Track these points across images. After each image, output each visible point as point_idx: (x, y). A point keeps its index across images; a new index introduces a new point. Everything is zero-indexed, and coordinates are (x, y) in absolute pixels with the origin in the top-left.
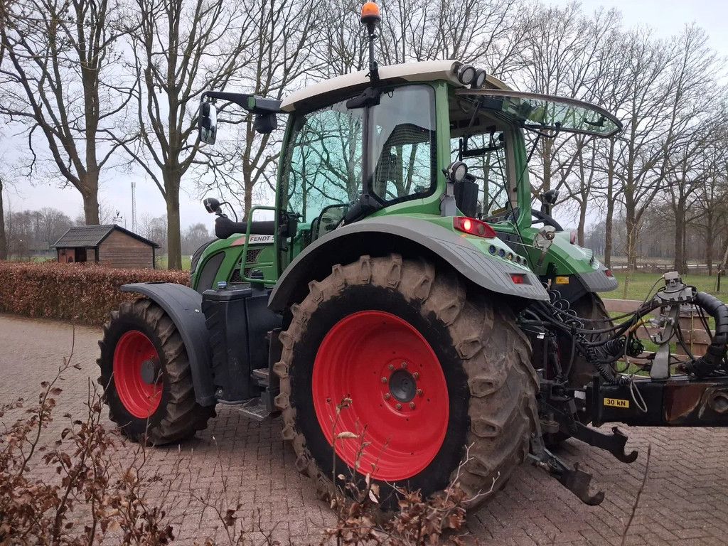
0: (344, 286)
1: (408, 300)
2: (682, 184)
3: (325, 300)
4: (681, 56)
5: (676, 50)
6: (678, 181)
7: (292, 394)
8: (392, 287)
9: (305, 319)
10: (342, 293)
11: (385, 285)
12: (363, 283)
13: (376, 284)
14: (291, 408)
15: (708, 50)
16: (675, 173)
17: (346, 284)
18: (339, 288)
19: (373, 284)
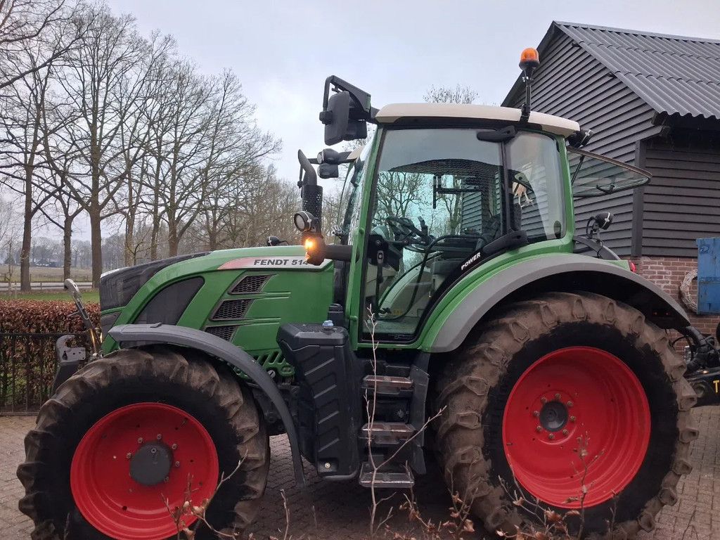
0: (556, 324)
1: (625, 335)
2: (215, 208)
3: (532, 339)
4: (218, 95)
5: (215, 88)
6: (212, 206)
7: (485, 445)
8: (609, 323)
9: (504, 361)
10: (553, 331)
11: (601, 322)
12: (580, 320)
13: (592, 321)
14: (484, 461)
15: (240, 96)
16: (209, 198)
17: (558, 322)
18: (550, 326)
19: (590, 321)
